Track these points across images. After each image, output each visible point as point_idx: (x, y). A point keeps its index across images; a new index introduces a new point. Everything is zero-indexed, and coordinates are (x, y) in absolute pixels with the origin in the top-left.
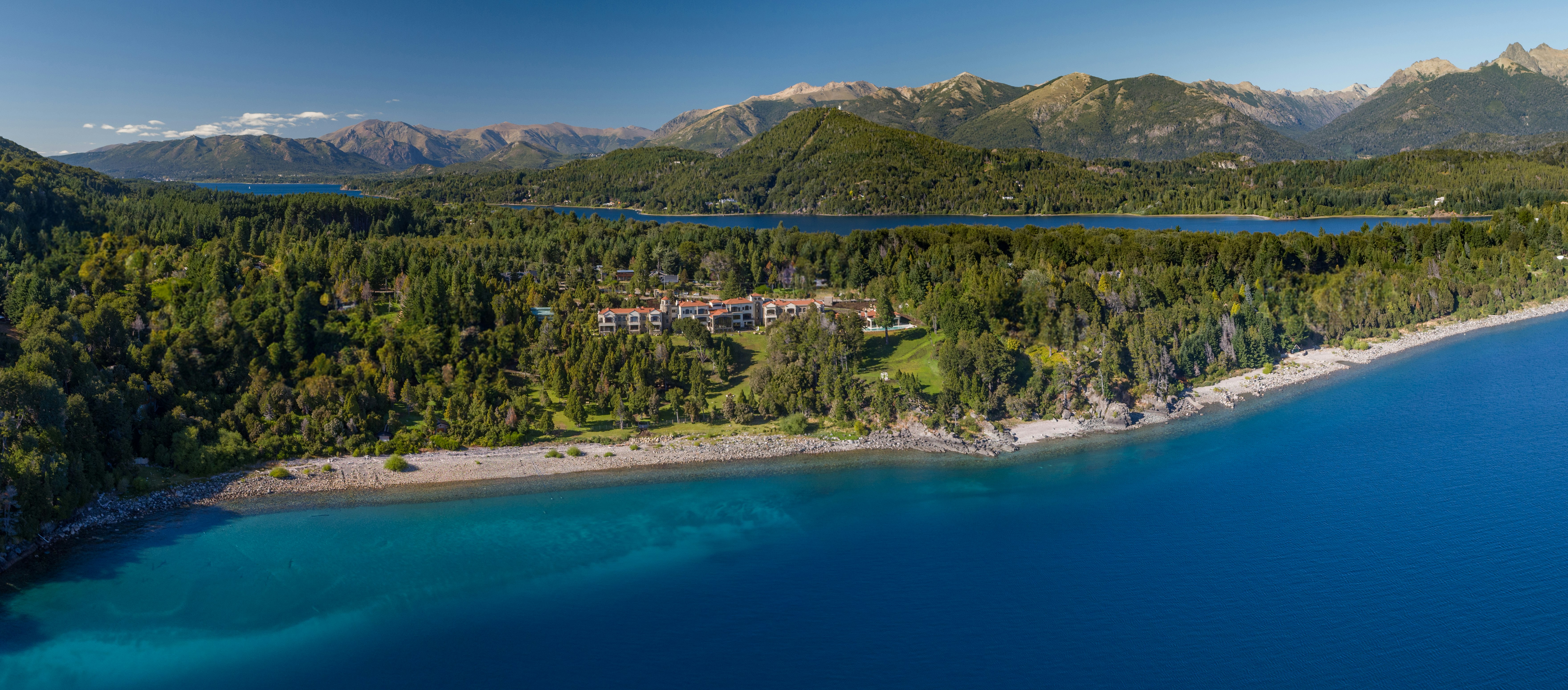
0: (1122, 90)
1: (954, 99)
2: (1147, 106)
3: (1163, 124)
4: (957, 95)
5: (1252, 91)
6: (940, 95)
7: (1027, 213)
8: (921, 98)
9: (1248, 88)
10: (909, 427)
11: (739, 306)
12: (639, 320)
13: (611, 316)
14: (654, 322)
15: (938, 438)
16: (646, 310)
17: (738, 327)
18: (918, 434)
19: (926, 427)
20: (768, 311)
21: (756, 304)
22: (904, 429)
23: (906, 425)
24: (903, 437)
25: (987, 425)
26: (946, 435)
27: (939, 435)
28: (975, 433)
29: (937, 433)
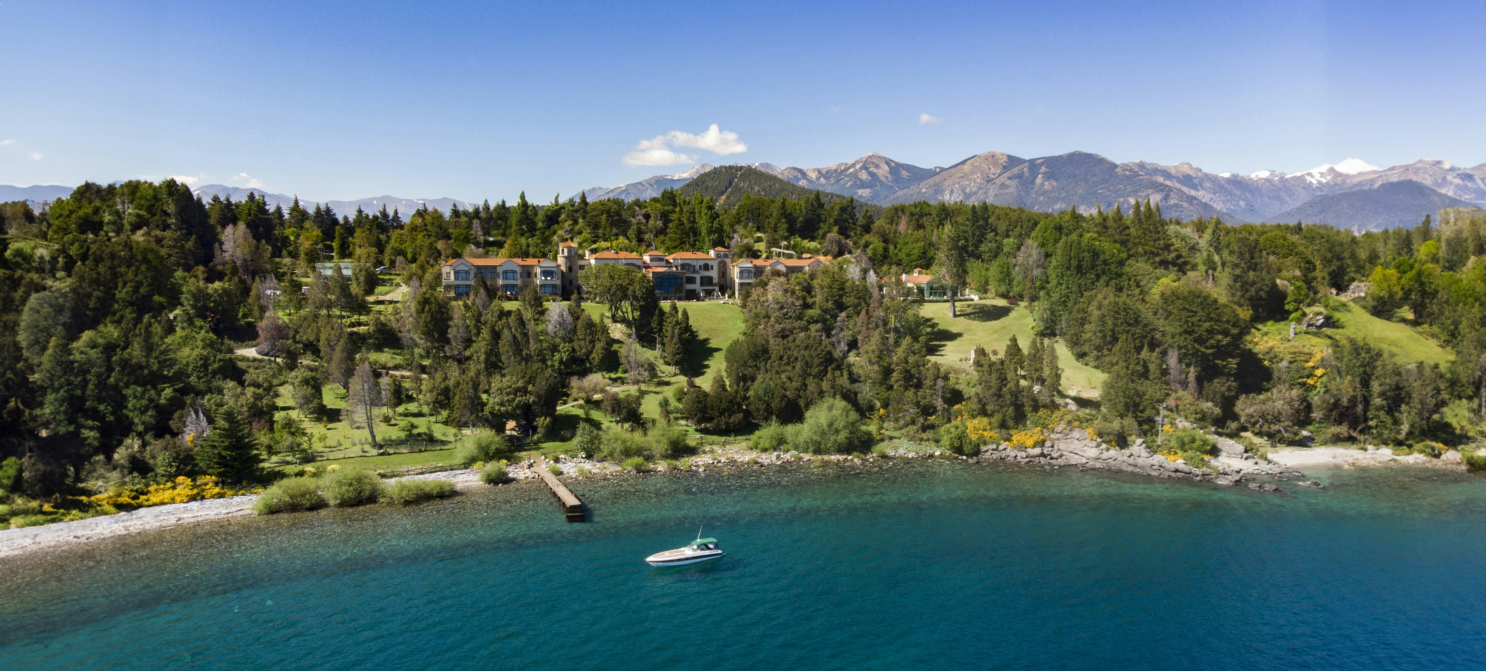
0: (1043, 169)
1: (860, 180)
2: (1072, 186)
4: (864, 176)
5: (1192, 173)
6: (846, 176)
8: (827, 178)
9: (1186, 170)
10: (1058, 439)
11: (694, 263)
12: (519, 276)
13: (467, 269)
14: (546, 279)
15: (1131, 460)
16: (530, 261)
17: (692, 295)
18: (1082, 454)
19: (1099, 440)
20: (741, 272)
21: (720, 263)
22: (1048, 444)
23: (1052, 436)
24: (1052, 458)
25: (1225, 443)
26: (1147, 455)
27: (1132, 455)
28: (1207, 458)
29: (1127, 452)
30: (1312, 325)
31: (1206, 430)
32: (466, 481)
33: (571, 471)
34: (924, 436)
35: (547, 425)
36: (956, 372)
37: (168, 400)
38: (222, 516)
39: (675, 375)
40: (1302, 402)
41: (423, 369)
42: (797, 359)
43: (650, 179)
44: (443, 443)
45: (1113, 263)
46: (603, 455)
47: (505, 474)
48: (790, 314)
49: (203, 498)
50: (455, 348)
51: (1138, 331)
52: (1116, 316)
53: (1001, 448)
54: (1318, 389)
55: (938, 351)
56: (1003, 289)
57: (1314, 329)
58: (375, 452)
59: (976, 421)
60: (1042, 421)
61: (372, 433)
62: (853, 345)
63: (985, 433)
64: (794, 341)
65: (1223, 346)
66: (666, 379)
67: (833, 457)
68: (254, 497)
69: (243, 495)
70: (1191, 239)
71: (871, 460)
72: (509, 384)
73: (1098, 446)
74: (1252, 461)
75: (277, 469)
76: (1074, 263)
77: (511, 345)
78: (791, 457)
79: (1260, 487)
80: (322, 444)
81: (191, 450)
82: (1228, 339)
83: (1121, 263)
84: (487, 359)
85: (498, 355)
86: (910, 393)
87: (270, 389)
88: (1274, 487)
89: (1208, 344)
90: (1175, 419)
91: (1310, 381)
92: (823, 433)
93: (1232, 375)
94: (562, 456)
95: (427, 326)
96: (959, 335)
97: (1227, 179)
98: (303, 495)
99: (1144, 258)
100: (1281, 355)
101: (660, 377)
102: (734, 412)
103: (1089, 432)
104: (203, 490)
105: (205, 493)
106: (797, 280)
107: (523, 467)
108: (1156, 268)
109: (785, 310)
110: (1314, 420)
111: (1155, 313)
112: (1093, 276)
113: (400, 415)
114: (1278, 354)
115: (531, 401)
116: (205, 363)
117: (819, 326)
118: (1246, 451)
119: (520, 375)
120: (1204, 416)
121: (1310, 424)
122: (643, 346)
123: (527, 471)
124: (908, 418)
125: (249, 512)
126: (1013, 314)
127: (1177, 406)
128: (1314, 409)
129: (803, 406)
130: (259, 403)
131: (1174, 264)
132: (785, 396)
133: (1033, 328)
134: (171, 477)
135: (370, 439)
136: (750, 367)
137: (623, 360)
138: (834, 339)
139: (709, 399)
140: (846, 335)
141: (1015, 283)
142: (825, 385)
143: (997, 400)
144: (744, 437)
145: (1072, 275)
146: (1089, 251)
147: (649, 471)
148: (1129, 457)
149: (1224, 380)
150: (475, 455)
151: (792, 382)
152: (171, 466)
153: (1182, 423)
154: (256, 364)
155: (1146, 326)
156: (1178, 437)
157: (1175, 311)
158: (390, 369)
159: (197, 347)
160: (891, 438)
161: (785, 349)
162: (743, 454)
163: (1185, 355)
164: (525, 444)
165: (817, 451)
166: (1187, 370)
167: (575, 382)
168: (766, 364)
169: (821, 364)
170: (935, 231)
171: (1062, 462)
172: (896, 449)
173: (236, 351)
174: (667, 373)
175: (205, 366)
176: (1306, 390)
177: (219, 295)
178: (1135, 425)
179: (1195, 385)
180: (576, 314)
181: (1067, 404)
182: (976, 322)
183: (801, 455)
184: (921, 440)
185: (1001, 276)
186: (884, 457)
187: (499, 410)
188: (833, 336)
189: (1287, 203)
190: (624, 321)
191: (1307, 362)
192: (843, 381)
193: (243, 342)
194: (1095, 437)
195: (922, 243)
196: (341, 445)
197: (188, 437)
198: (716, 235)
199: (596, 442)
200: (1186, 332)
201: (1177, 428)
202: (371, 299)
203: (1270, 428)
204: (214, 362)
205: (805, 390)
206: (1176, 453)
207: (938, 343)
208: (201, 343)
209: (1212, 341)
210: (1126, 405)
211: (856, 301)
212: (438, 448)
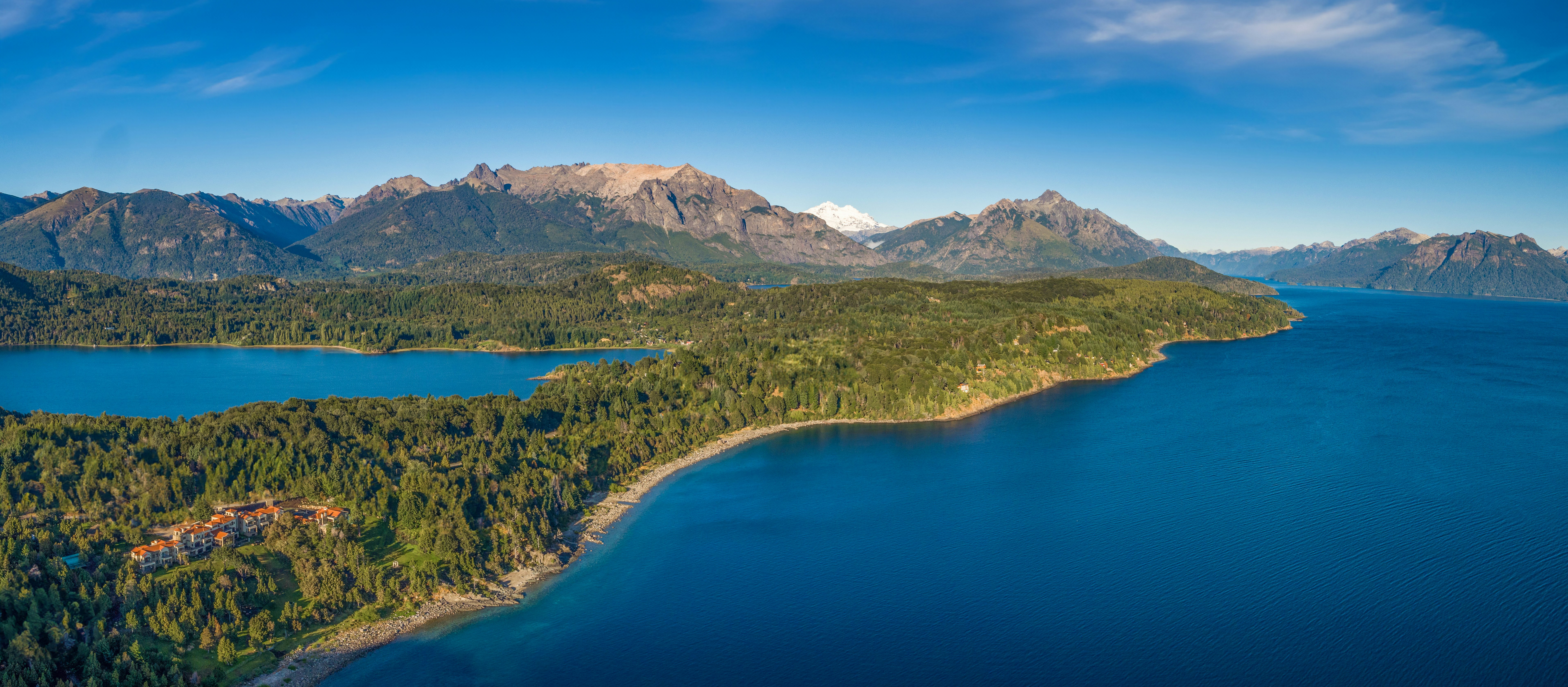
0: (130, 205)
2: (155, 219)
3: (171, 236)
7: (132, 343)
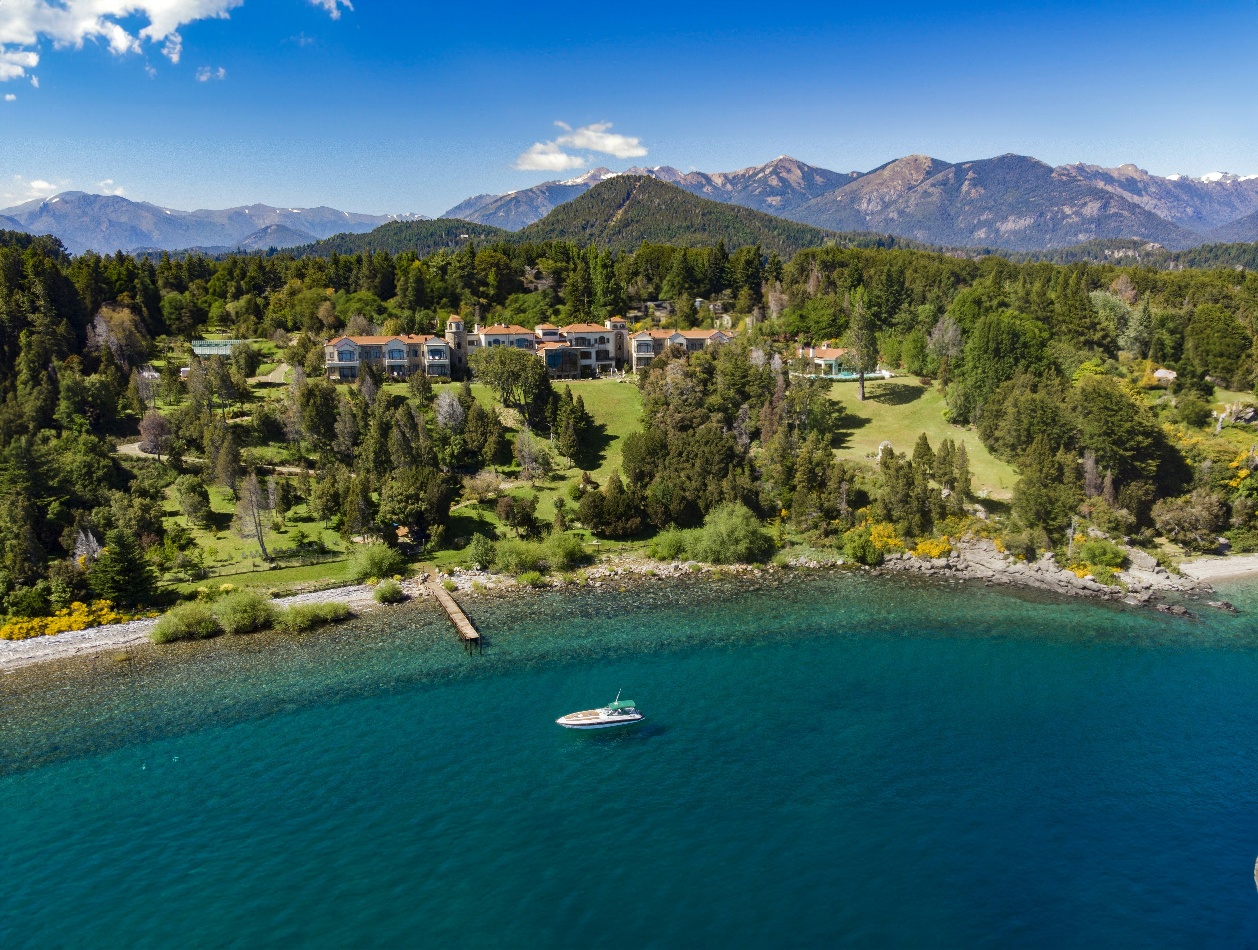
0: (971, 175)
1: (770, 186)
2: (1001, 193)
3: (1021, 215)
4: (774, 182)
5: (1136, 176)
6: (754, 181)
8: (734, 184)
9: (1131, 172)
10: (965, 549)
11: (588, 336)
12: (405, 356)
13: (351, 349)
14: (434, 359)
15: (1038, 575)
16: (418, 339)
17: (587, 373)
18: (988, 565)
19: (1007, 552)
20: (639, 346)
21: (616, 335)
22: (954, 553)
23: (959, 545)
24: (957, 570)
25: (1137, 554)
26: (1055, 569)
27: (1040, 569)
28: (1116, 571)
29: (1034, 565)
30: (1241, 418)
31: (1119, 540)
32: (361, 600)
33: (466, 586)
34: (827, 541)
35: (441, 534)
36: (861, 469)
37: (55, 515)
38: (120, 645)
39: (571, 467)
40: (1221, 508)
41: (311, 465)
42: (696, 455)
43: (541, 186)
44: (335, 553)
45: (1033, 345)
46: (498, 568)
47: (399, 592)
48: (690, 401)
49: (100, 624)
50: (342, 443)
51: (1055, 431)
52: (1033, 414)
53: (905, 557)
54: (1240, 492)
55: (844, 441)
56: (916, 365)
57: (1242, 423)
58: (266, 566)
59: (880, 527)
60: (948, 529)
61: (262, 546)
62: (755, 435)
63: (890, 541)
64: (694, 435)
65: (1143, 447)
66: (561, 473)
67: (732, 567)
68: (149, 622)
69: (139, 619)
70: (1120, 308)
71: (771, 571)
72: (400, 491)
73: (1006, 558)
74: (1164, 575)
75: (170, 588)
76: (992, 345)
77: (400, 445)
78: (690, 568)
79: (1168, 609)
80: (213, 558)
81: (83, 573)
82: (1150, 440)
83: (1043, 344)
84: (376, 458)
85: (387, 452)
86: (814, 496)
87: (157, 495)
88: (1183, 609)
89: (1127, 445)
90: (1087, 527)
91: (1233, 483)
92: (723, 542)
93: (1152, 477)
94: (456, 569)
95: (312, 421)
96: (868, 421)
97: (1175, 182)
98: (199, 623)
99: (1068, 337)
100: (1205, 454)
101: (555, 470)
102: (632, 517)
103: (997, 543)
104: (99, 616)
105: (101, 619)
106: (698, 362)
107: (417, 582)
108: (1080, 349)
109: (685, 397)
110: (1232, 526)
111: (1074, 409)
112: (1011, 360)
113: (290, 520)
114: (1201, 452)
115: (423, 508)
116: (89, 469)
117: (720, 415)
118: (1158, 564)
119: (412, 480)
120: (1117, 525)
121: (1228, 529)
122: (537, 435)
123: (421, 587)
124: (810, 522)
125: (146, 640)
126: (925, 396)
127: (1090, 513)
128: (1234, 515)
129: (702, 507)
130: (147, 516)
131: (1100, 345)
132: (684, 498)
133: (945, 414)
134: (66, 603)
135: (260, 551)
136: (648, 463)
137: (516, 453)
138: (735, 432)
139: (605, 503)
140: (749, 425)
141: (929, 359)
142: (725, 484)
143: (904, 507)
144: (641, 543)
145: (989, 358)
146: (1008, 334)
147: (545, 586)
148: (1037, 571)
149: (1141, 483)
150: (368, 570)
151: (691, 481)
152: (65, 592)
153: (1095, 532)
154: (141, 464)
155: (1064, 425)
156: (1089, 549)
157: (1095, 409)
158: (276, 464)
159: (80, 452)
160: (793, 544)
161: (684, 444)
162: (641, 564)
163: (1103, 457)
164: (417, 554)
165: (717, 561)
166: (1104, 473)
167: (467, 482)
168: (664, 460)
169: (721, 461)
170: (846, 295)
171: (967, 574)
172: (797, 556)
173: (118, 448)
174: (562, 466)
175: (90, 473)
176: (1228, 493)
177: (96, 389)
178: (1044, 536)
179: (1111, 489)
180: (466, 400)
181: (976, 511)
182: (886, 406)
183: (700, 564)
184: (824, 546)
185: (915, 352)
186: (786, 567)
187: (391, 519)
188: (735, 428)
189: (1238, 209)
190: (516, 405)
191: (1231, 461)
192: (744, 481)
193: (125, 437)
194: (1002, 549)
195: (832, 310)
196: (232, 558)
197: (79, 561)
198: (613, 296)
199: (491, 554)
200: (1105, 433)
201: (1088, 536)
202: (252, 381)
203: (1185, 536)
204: (98, 468)
205: (704, 491)
206: (1085, 566)
207: (845, 431)
208: (84, 447)
209: (1132, 443)
210: (1037, 513)
211: (760, 391)
212: (330, 560)
